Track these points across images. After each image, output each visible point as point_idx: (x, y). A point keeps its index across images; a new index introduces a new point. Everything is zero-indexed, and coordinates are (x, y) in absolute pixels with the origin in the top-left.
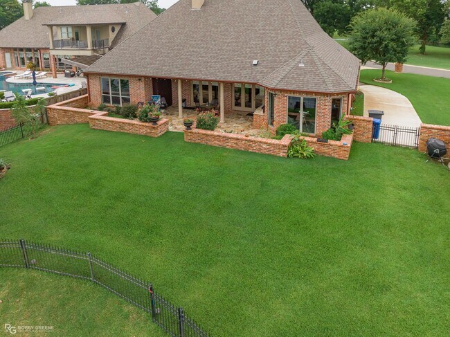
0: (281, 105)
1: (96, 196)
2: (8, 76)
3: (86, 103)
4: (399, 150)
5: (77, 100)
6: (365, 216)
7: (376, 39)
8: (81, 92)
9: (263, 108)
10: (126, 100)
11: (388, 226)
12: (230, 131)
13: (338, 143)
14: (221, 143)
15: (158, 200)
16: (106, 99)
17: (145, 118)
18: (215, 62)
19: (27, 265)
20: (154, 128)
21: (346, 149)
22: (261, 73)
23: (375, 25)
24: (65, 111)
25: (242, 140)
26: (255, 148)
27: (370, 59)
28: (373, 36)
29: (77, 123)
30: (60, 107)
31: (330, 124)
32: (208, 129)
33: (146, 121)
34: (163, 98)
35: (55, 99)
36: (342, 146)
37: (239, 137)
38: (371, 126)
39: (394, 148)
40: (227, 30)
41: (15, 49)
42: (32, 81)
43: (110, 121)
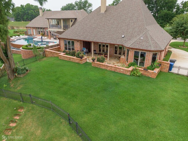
0: (131, 54)
1: (57, 83)
2: (34, 38)
3: (59, 50)
4: (180, 76)
5: (56, 48)
6: (155, 100)
7: (182, 28)
8: (58, 45)
9: (125, 55)
10: (73, 49)
11: (163, 105)
12: (110, 63)
13: (152, 71)
14: (105, 68)
15: (78, 86)
16: (66, 48)
17: (78, 56)
18: (107, 36)
19: (32, 103)
20: (81, 60)
21: (155, 74)
22: (125, 41)
23: (183, 21)
24: (51, 52)
25: (113, 67)
26: (118, 71)
27: (179, 37)
28: (181, 27)
29: (55, 57)
30: (49, 50)
31: (151, 64)
32: (101, 62)
33: (78, 58)
34: (87, 49)
35: (48, 47)
36: (153, 73)
37: (112, 66)
38: (169, 66)
39: (177, 76)
40: (114, 22)
41: (37, 28)
42: (41, 40)
43: (66, 57)
